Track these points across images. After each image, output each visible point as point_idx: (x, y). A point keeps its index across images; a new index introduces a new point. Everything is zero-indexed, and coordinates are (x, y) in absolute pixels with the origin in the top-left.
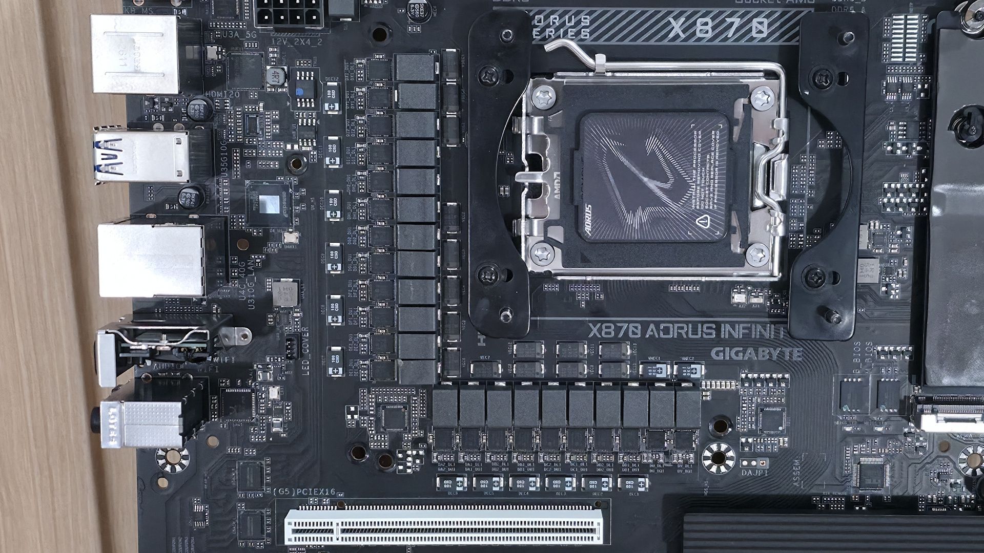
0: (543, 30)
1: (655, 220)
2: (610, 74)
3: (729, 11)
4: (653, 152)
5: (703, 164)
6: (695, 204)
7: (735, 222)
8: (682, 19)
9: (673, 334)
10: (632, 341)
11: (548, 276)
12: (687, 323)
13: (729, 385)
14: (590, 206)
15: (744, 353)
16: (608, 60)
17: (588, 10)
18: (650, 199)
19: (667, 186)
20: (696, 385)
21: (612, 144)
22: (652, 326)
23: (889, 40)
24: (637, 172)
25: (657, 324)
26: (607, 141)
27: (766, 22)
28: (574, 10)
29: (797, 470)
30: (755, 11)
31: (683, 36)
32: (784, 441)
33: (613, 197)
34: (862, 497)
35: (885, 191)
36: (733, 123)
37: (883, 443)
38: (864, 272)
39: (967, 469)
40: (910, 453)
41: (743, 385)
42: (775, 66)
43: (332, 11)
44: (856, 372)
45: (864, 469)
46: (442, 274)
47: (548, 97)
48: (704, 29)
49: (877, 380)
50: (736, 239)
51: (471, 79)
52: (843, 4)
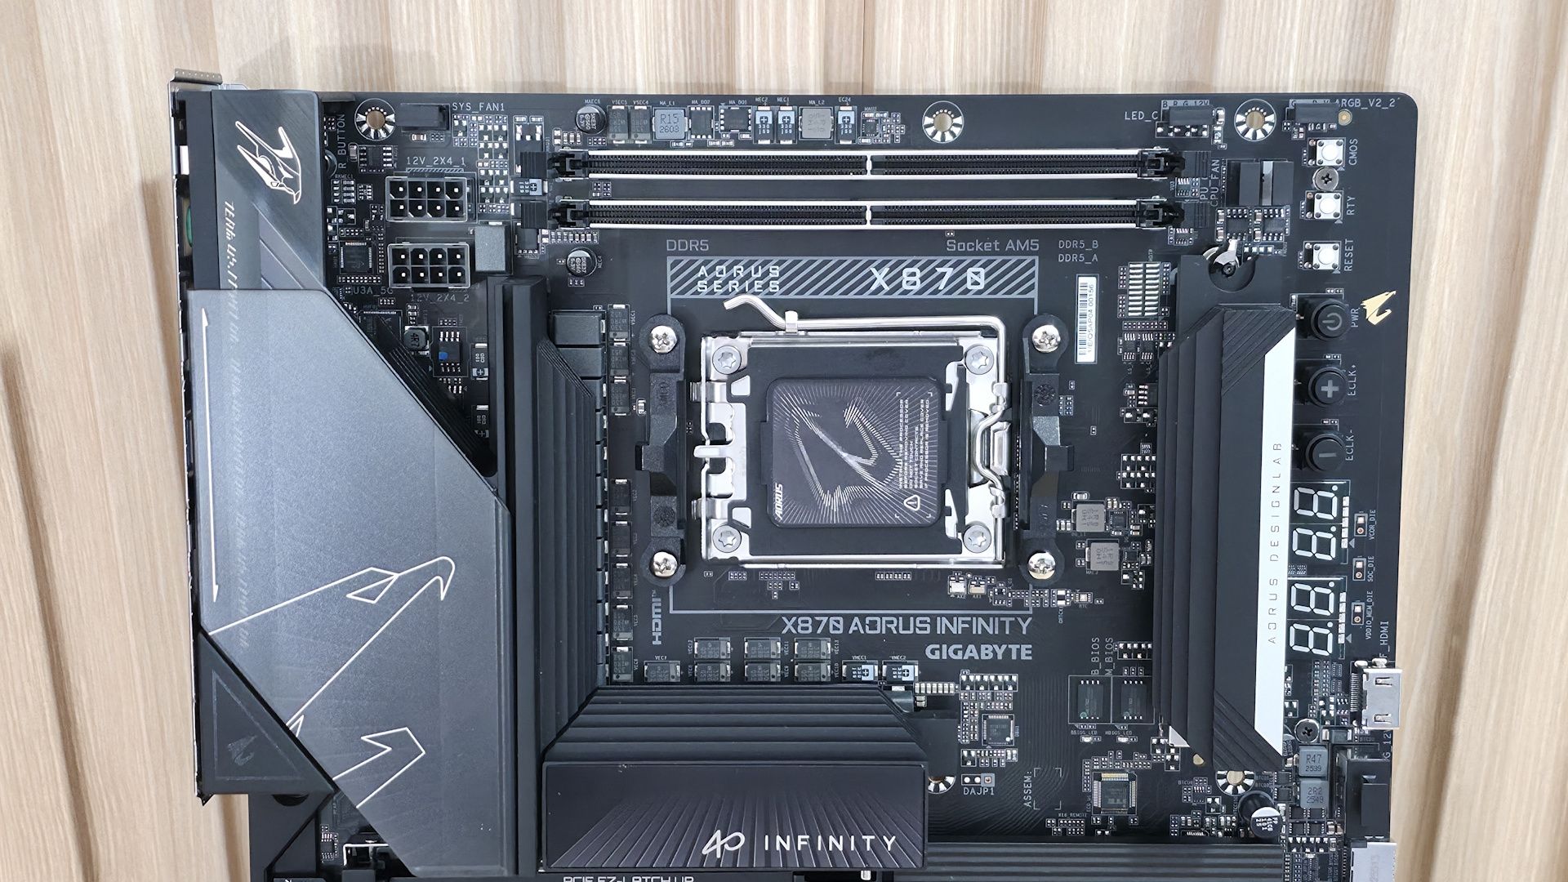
0: (726, 282)
1: (856, 502)
2: (803, 333)
3: (940, 259)
4: (853, 424)
5: (911, 437)
6: (903, 483)
7: (949, 501)
8: (886, 270)
9: (881, 629)
10: (834, 637)
11: (734, 563)
12: (897, 616)
13: (947, 688)
14: (780, 485)
15: (964, 650)
16: (801, 317)
17: (776, 259)
18: (849, 477)
19: (870, 462)
20: (909, 686)
21: (806, 415)
22: (856, 620)
23: (1125, 292)
24: (834, 446)
25: (862, 618)
26: (798, 410)
27: (983, 271)
28: (761, 259)
29: (1028, 789)
30: (969, 259)
31: (887, 288)
32: (1012, 754)
33: (808, 475)
34: (1105, 820)
35: (1125, 464)
36: (944, 389)
37: (1128, 756)
38: (1102, 558)
39: (1226, 785)
40: (1158, 767)
41: (963, 688)
42: (994, 321)
43: (479, 267)
44: (1095, 673)
45: (1106, 786)
46: (610, 562)
47: (731, 360)
48: (912, 280)
49: (1119, 682)
50: (951, 523)
51: (642, 343)
52: (1072, 251)
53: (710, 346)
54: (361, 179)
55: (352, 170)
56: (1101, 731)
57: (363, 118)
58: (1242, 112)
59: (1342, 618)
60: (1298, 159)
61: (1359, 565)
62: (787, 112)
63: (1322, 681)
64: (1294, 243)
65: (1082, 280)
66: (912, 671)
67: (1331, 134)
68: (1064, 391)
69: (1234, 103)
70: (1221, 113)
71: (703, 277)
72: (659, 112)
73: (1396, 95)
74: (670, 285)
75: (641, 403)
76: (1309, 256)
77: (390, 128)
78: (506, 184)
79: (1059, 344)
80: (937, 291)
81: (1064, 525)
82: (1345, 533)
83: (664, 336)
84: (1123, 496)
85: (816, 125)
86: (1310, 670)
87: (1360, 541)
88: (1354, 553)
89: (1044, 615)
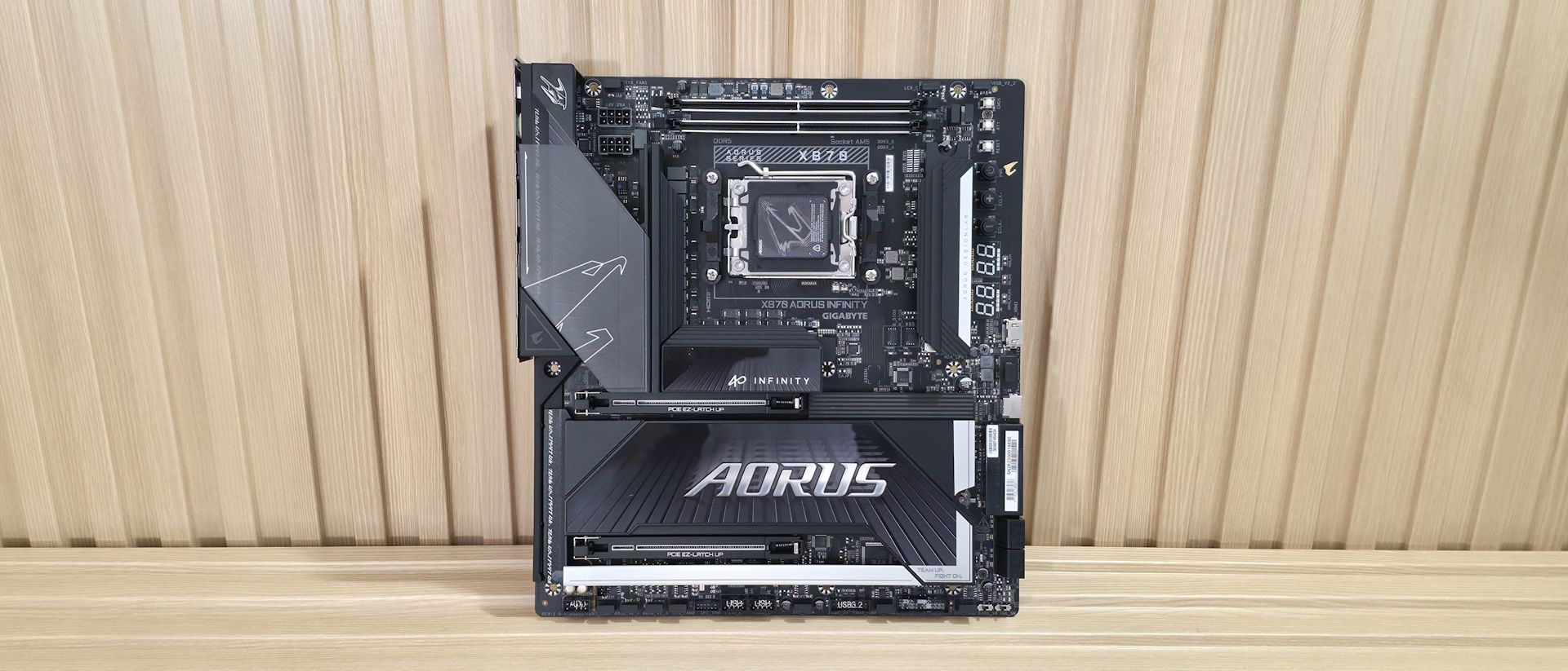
0: (738, 157)
1: (793, 247)
2: (770, 177)
3: (828, 148)
4: (792, 214)
5: (816, 220)
6: (813, 239)
7: (832, 249)
8: (806, 152)
9: (804, 306)
10: (783, 309)
11: (741, 277)
12: (810, 300)
13: (832, 331)
14: (761, 241)
15: (839, 315)
16: (769, 171)
17: (759, 147)
18: (790, 237)
19: (799, 231)
20: (815, 330)
21: (771, 210)
22: (793, 302)
23: (905, 162)
24: (784, 223)
25: (796, 301)
26: (769, 208)
27: (846, 153)
28: (754, 147)
29: (866, 375)
30: (841, 148)
31: (806, 160)
32: (859, 360)
33: (772, 236)
34: (899, 387)
35: (906, 235)
36: (830, 201)
37: (908, 361)
38: (896, 274)
39: (950, 373)
40: (921, 365)
41: (838, 331)
42: (851, 173)
43: (635, 147)
44: (894, 325)
45: (899, 373)
46: (689, 276)
47: (740, 188)
48: (816, 156)
49: (904, 329)
50: (833, 258)
51: (703, 180)
52: (883, 144)
53: (731, 182)
54: (587, 112)
55: (583, 109)
56: (896, 350)
57: (588, 87)
58: (953, 87)
59: (998, 301)
60: (976, 107)
61: (1005, 278)
62: (764, 85)
63: (990, 327)
64: (975, 141)
65: (887, 156)
66: (817, 324)
67: (989, 96)
68: (880, 203)
69: (949, 83)
70: (944, 87)
71: (729, 155)
72: (711, 84)
73: (1016, 80)
74: (715, 157)
75: (702, 208)
76: (981, 146)
77: (599, 91)
78: (647, 115)
79: (877, 182)
80: (827, 161)
81: (880, 261)
82: (998, 264)
83: (712, 177)
84: (906, 249)
85: (776, 90)
86: (985, 322)
87: (1005, 267)
88: (1003, 273)
89: (873, 300)
